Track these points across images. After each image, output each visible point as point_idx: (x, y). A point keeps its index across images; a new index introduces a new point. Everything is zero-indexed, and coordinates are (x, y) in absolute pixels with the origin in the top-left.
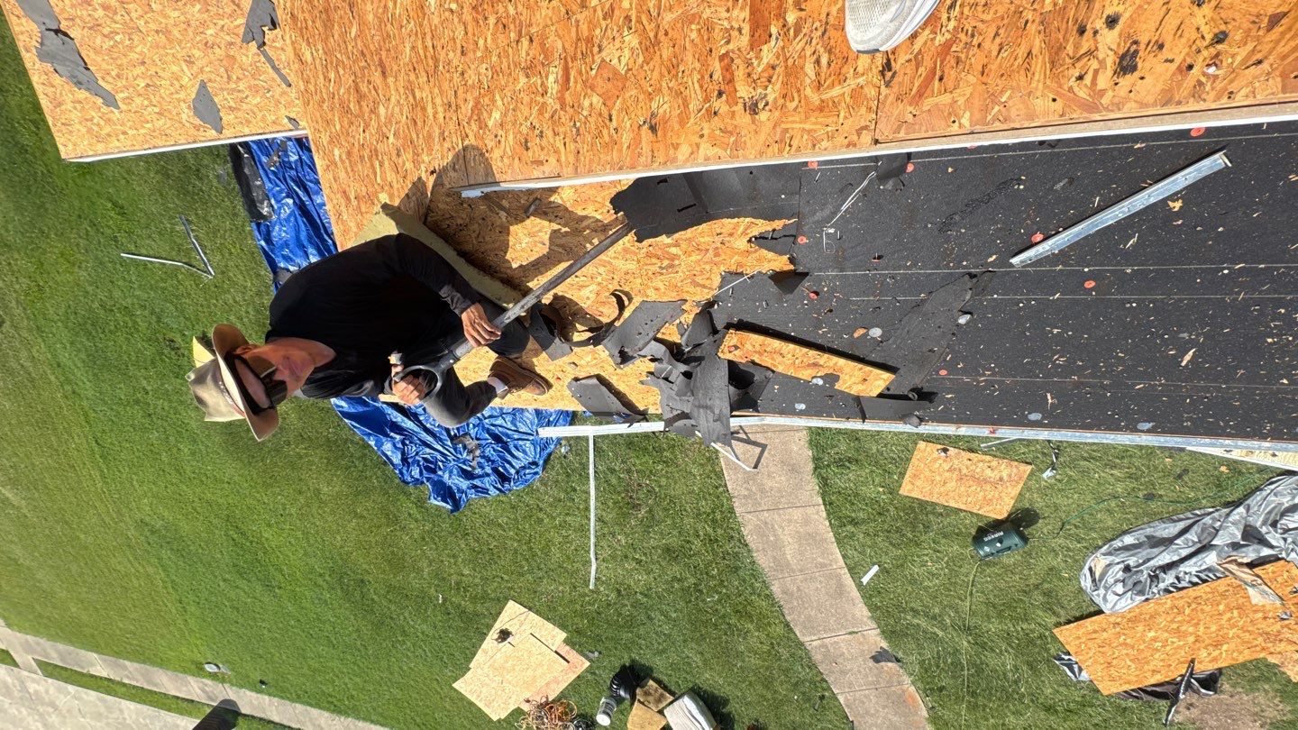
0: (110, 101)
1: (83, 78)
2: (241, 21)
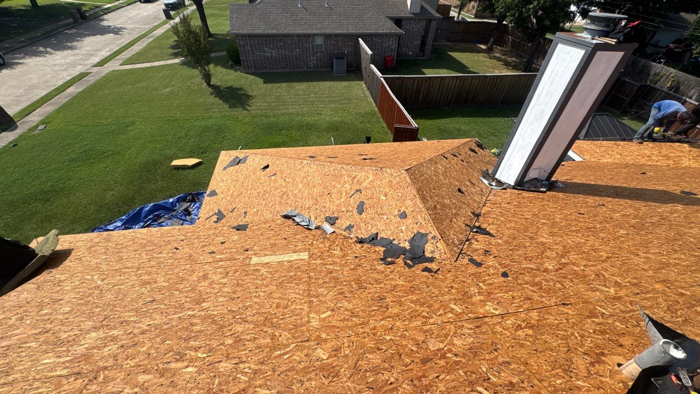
0: (225, 169)
1: (230, 164)
2: (222, 210)
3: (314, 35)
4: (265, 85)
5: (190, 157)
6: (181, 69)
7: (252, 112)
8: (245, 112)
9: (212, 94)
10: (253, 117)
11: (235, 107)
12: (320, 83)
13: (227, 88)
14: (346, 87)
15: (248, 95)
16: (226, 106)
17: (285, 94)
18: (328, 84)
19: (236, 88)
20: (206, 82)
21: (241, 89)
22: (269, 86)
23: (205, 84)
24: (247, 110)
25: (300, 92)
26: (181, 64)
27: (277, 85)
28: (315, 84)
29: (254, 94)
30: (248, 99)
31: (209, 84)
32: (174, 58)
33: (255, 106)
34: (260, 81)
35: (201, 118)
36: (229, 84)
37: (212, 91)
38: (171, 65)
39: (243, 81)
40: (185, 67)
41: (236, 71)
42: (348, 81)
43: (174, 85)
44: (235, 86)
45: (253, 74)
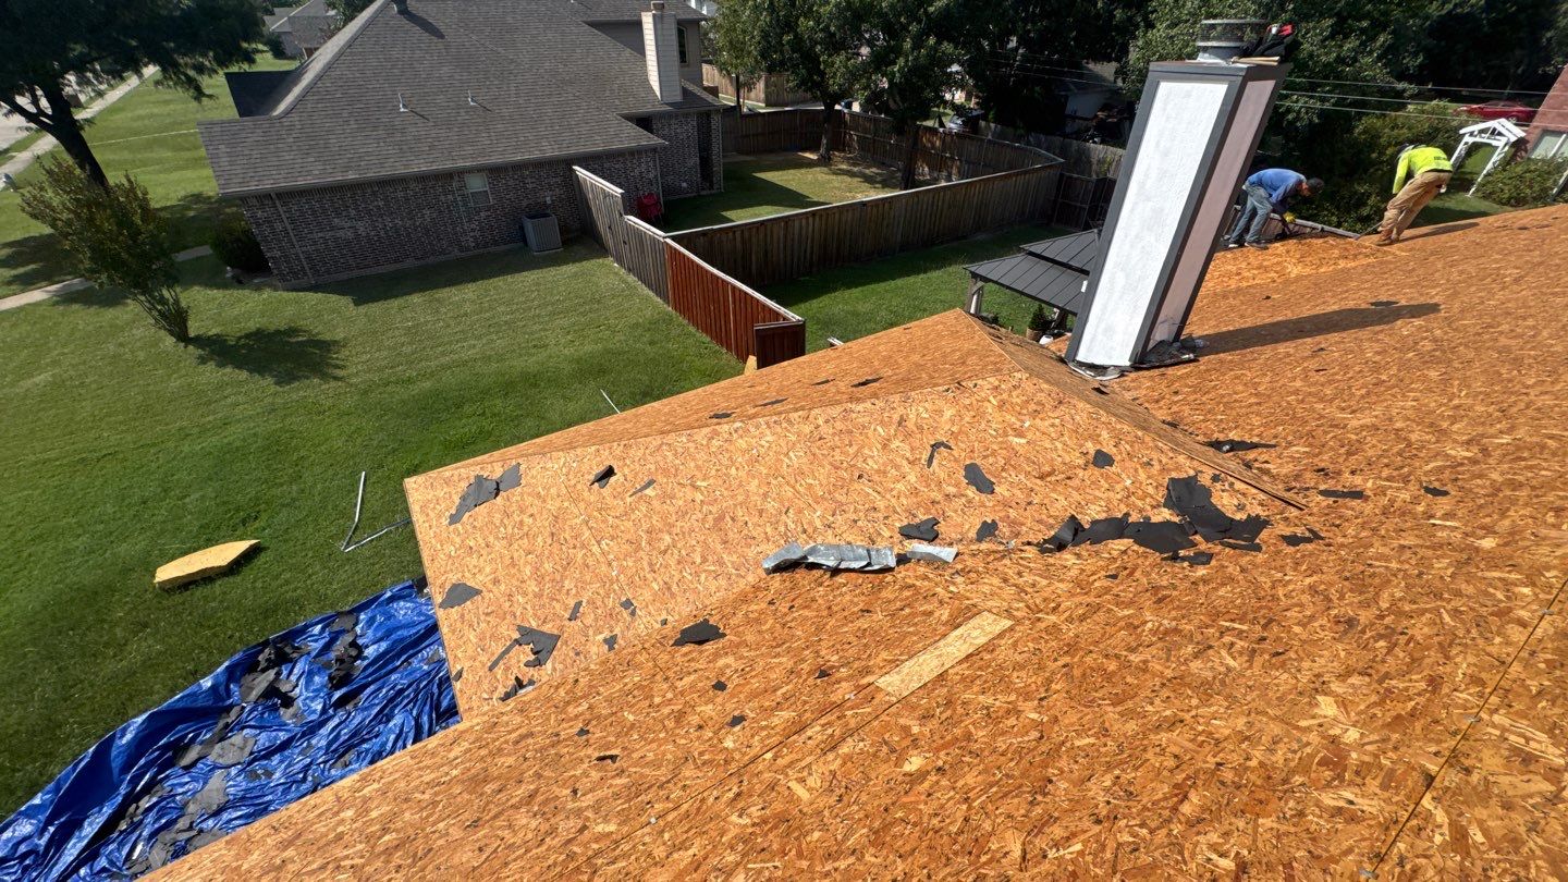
0: (454, 519)
1: (468, 502)
2: (534, 625)
3: (461, 173)
4: (362, 309)
5: (210, 542)
6: (63, 315)
7: (354, 380)
8: (333, 384)
9: (203, 360)
10: (365, 392)
11: (295, 378)
12: (509, 278)
13: (247, 336)
14: (575, 275)
15: (324, 342)
16: (268, 382)
17: (429, 318)
18: (529, 278)
19: (278, 332)
20: (172, 333)
21: (293, 331)
22: (375, 308)
23: (170, 341)
24: (336, 378)
25: (468, 308)
26: (56, 303)
27: (395, 303)
28: (498, 282)
29: (339, 335)
30: (329, 351)
31: (182, 336)
32: (23, 291)
33: (358, 364)
34: (343, 303)
35: (196, 430)
36: (252, 326)
37: (200, 352)
38: (21, 309)
39: (290, 311)
40: (75, 307)
41: (258, 288)
42: (574, 262)
43: (55, 363)
44: (272, 328)
45: (315, 288)
